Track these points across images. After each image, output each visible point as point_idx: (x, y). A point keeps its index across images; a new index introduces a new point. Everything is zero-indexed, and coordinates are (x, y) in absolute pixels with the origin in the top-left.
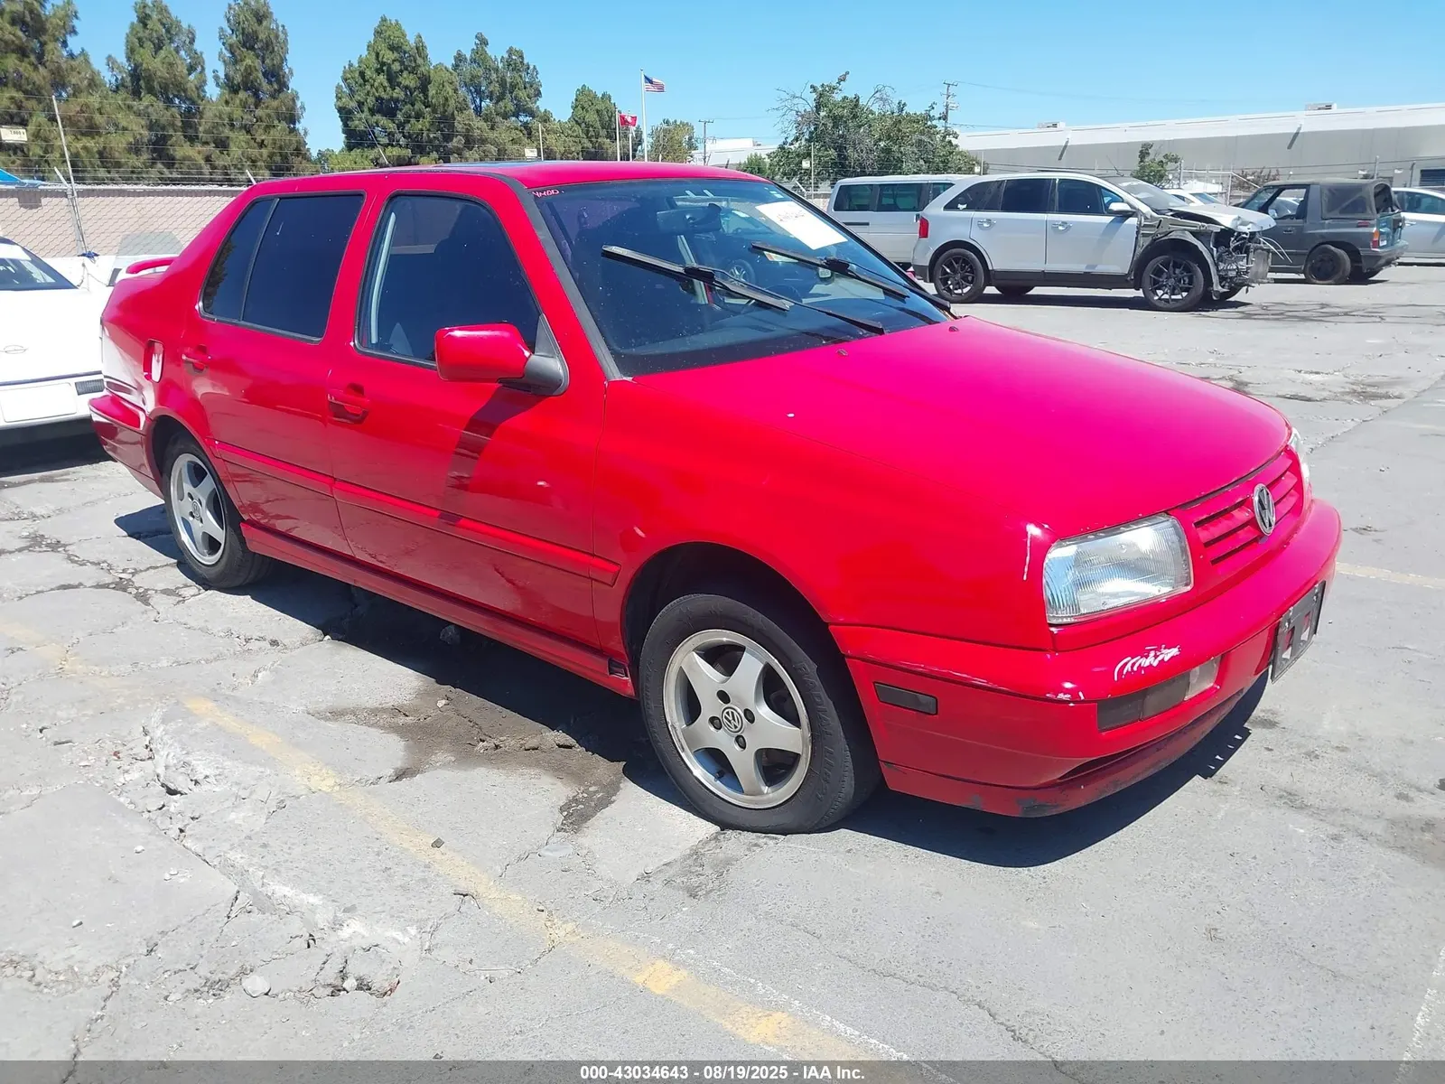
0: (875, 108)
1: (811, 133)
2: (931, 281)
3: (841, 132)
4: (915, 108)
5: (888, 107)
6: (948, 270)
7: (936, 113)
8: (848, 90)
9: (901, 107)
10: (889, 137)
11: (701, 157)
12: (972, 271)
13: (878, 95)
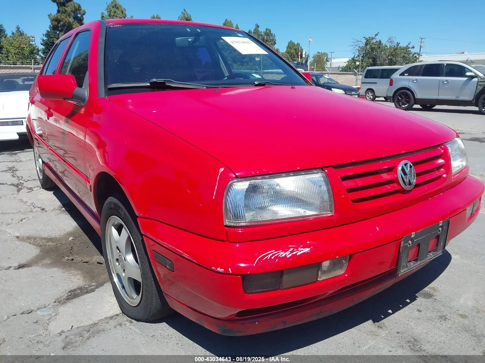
0: (388, 46)
1: (363, 53)
2: (393, 102)
3: (375, 54)
4: (403, 45)
5: (393, 44)
6: (400, 98)
7: (410, 46)
8: (378, 38)
9: (398, 44)
10: (392, 55)
11: (330, 64)
12: (409, 98)
13: (389, 40)
